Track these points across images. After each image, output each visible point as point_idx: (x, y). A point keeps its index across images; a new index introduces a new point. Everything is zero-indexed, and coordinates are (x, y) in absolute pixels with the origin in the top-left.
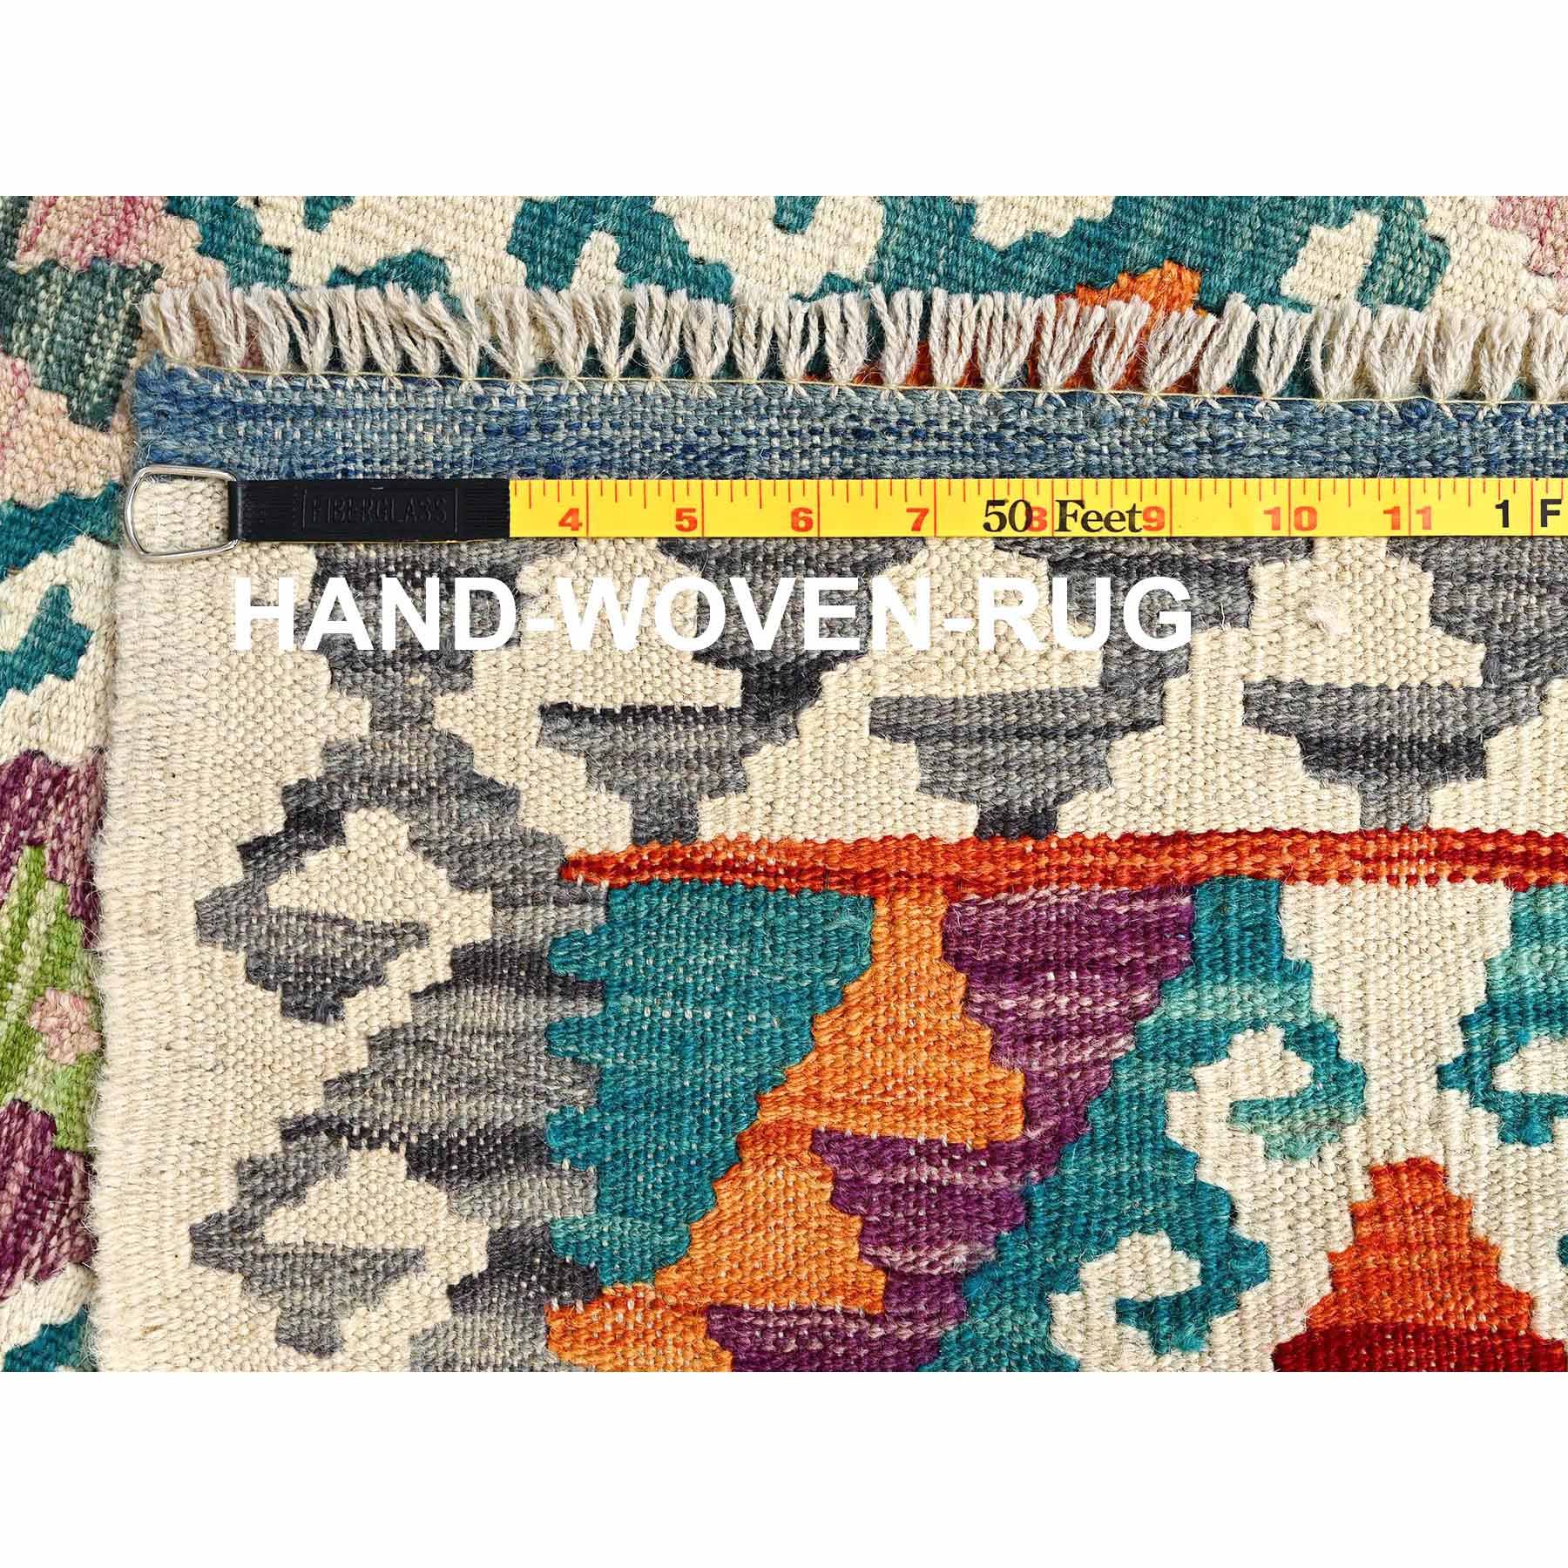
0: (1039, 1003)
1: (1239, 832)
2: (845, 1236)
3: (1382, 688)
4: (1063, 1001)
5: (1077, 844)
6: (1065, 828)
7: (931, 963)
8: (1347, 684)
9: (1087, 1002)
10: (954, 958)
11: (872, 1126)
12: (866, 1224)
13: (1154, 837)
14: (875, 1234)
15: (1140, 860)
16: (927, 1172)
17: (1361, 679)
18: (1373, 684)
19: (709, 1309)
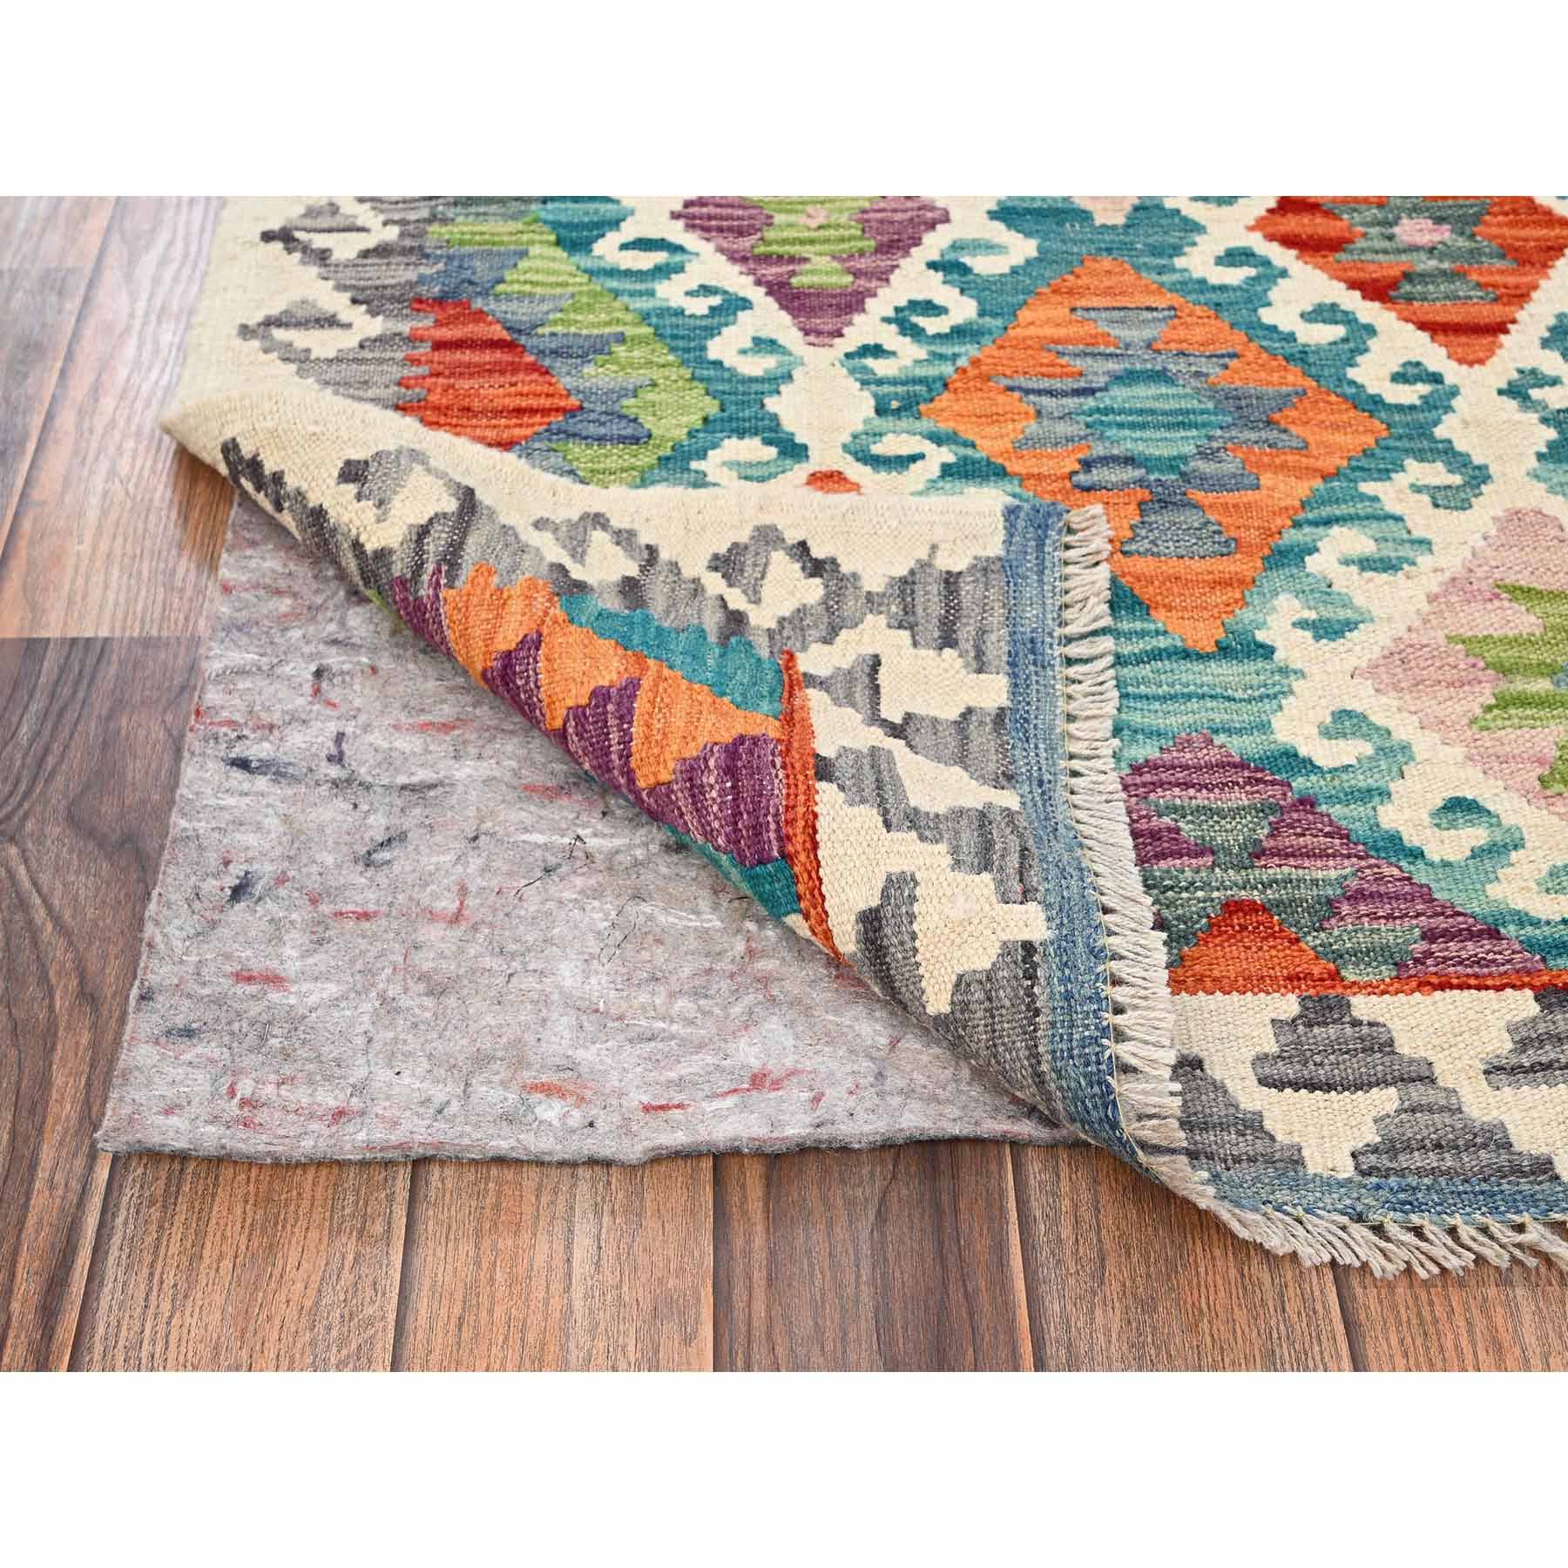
0: (712, 780)
1: (820, 880)
2: (578, 695)
3: (915, 950)
4: (714, 794)
5: (810, 792)
6: (822, 786)
7: (740, 728)
8: (915, 927)
9: (715, 808)
10: (741, 739)
11: (641, 705)
12: (584, 708)
13: (815, 831)
14: (578, 713)
15: (801, 823)
16: (614, 736)
17: (920, 935)
18: (917, 944)
19: (540, 635)
